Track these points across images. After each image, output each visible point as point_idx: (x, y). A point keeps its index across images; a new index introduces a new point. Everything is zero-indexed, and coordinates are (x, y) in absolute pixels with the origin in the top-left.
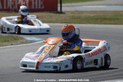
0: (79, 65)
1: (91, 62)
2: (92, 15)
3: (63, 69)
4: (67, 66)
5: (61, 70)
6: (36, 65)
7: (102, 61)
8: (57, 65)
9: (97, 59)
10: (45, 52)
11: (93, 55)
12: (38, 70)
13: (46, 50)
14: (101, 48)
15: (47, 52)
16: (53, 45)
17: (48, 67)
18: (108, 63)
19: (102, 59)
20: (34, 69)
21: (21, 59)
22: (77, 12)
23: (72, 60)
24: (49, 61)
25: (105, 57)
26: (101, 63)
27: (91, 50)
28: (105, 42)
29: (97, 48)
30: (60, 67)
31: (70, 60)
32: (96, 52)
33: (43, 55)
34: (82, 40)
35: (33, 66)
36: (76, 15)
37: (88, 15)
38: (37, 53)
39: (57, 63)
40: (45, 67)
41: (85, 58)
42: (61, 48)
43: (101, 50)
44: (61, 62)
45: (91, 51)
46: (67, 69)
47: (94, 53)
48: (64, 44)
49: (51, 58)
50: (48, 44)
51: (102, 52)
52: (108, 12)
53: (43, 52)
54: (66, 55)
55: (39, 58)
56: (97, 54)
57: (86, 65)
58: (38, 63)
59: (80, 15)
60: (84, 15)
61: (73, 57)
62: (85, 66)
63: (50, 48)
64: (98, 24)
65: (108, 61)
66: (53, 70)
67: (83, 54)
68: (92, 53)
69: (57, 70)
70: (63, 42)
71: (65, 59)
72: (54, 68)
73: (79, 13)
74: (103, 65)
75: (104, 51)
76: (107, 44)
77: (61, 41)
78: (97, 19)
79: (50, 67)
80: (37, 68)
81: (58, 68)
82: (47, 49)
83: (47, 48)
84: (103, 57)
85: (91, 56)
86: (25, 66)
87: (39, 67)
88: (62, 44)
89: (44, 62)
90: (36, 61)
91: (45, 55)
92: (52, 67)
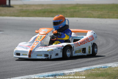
0: (68, 54)
1: (80, 50)
3: (54, 57)
4: (57, 54)
5: (52, 58)
6: (29, 54)
7: (90, 49)
8: (47, 53)
9: (85, 48)
10: (37, 42)
11: (81, 44)
12: (30, 58)
13: (37, 39)
14: (89, 38)
15: (38, 42)
16: (45, 35)
17: (40, 55)
18: (95, 52)
19: (90, 47)
20: (27, 57)
21: (15, 48)
23: (62, 49)
24: (41, 50)
25: (92, 46)
26: (89, 51)
28: (92, 32)
29: (85, 37)
30: (51, 55)
31: (60, 49)
32: (84, 41)
33: (35, 44)
34: (72, 30)
35: (26, 55)
38: (30, 43)
40: (37, 55)
41: (74, 47)
42: (52, 38)
43: (89, 39)
44: (52, 51)
45: (79, 41)
46: (57, 57)
47: (82, 42)
48: (55, 34)
49: (42, 47)
50: (40, 34)
51: (89, 41)
53: (35, 42)
54: (56, 44)
55: (31, 47)
56: (85, 43)
57: (75, 53)
58: (31, 51)
61: (63, 46)
62: (74, 55)
63: (42, 38)
65: (95, 50)
66: (44, 58)
67: (72, 43)
68: (80, 42)
69: (48, 58)
70: (54, 32)
71: (56, 48)
72: (45, 56)
74: (91, 53)
75: (91, 41)
76: (95, 34)
77: (52, 31)
79: (41, 55)
80: (30, 56)
81: (49, 57)
82: (39, 39)
83: (39, 38)
84: (91, 46)
85: (79, 45)
86: (18, 54)
87: (32, 55)
88: (52, 34)
89: (36, 51)
90: (29, 50)
91: (37, 44)
92: (43, 55)
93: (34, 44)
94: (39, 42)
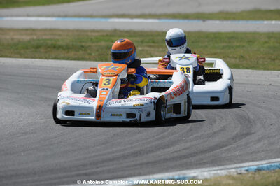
1: (171, 108)
3: (144, 118)
4: (149, 114)
5: (142, 120)
6: (97, 112)
7: (185, 107)
8: (134, 111)
9: (180, 104)
10: (104, 89)
11: (175, 96)
12: (99, 121)
13: (103, 85)
15: (107, 89)
16: (115, 77)
17: (117, 115)
19: (185, 102)
23: (155, 103)
24: (119, 105)
26: (184, 110)
27: (169, 88)
31: (153, 103)
32: (178, 90)
37: (17, 37)
39: (134, 107)
40: (112, 115)
41: (166, 100)
46: (149, 119)
49: (119, 100)
51: (185, 91)
52: (62, 31)
53: (99, 89)
55: (97, 99)
56: (179, 94)
58: (100, 108)
60: (8, 37)
61: (156, 98)
63: (111, 82)
66: (128, 120)
68: (170, 94)
70: (129, 71)
71: (146, 101)
72: (127, 117)
74: (186, 114)
77: (125, 70)
79: (121, 115)
80: (98, 116)
81: (137, 117)
82: (105, 84)
83: (105, 82)
85: (173, 98)
91: (106, 93)
92: (125, 116)
93: (101, 94)
94: (109, 89)
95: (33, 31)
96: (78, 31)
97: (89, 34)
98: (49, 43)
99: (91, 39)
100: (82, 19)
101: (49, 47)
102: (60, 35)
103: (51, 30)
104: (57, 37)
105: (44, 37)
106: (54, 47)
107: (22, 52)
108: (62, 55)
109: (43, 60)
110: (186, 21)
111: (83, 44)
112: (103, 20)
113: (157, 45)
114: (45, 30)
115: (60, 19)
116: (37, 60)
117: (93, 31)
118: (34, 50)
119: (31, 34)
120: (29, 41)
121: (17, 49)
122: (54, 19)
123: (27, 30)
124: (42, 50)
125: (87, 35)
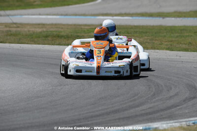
2: (39, 30)
4: (127, 71)
10: (98, 56)
12: (99, 75)
15: (100, 56)
17: (109, 72)
22: (15, 26)
35: (91, 71)
36: (14, 29)
37: (32, 29)
39: (119, 67)
40: (106, 72)
46: (127, 74)
52: (64, 25)
53: (95, 56)
59: (19, 29)
60: (25, 29)
64: (49, 44)
66: (116, 75)
73: (18, 27)
78: (47, 37)
79: (111, 72)
81: (122, 73)
87: (101, 71)
91: (101, 59)
92: (113, 72)
95: (43, 25)
96: (75, 25)
97: (83, 27)
98: (55, 33)
99: (84, 31)
100: (78, 17)
101: (55, 37)
102: (62, 28)
103: (56, 25)
104: (60, 30)
105: (51, 30)
106: (58, 37)
107: (36, 40)
108: (64, 42)
109: (51, 46)
110: (151, 18)
111: (78, 34)
112: (93, 17)
113: (130, 35)
114: (52, 24)
115: (63, 17)
116: (46, 45)
117: (86, 25)
118: (44, 38)
119: (42, 28)
120: (41, 32)
121: (32, 38)
122: (58, 17)
123: (39, 24)
124: (50, 39)
125: (82, 28)
